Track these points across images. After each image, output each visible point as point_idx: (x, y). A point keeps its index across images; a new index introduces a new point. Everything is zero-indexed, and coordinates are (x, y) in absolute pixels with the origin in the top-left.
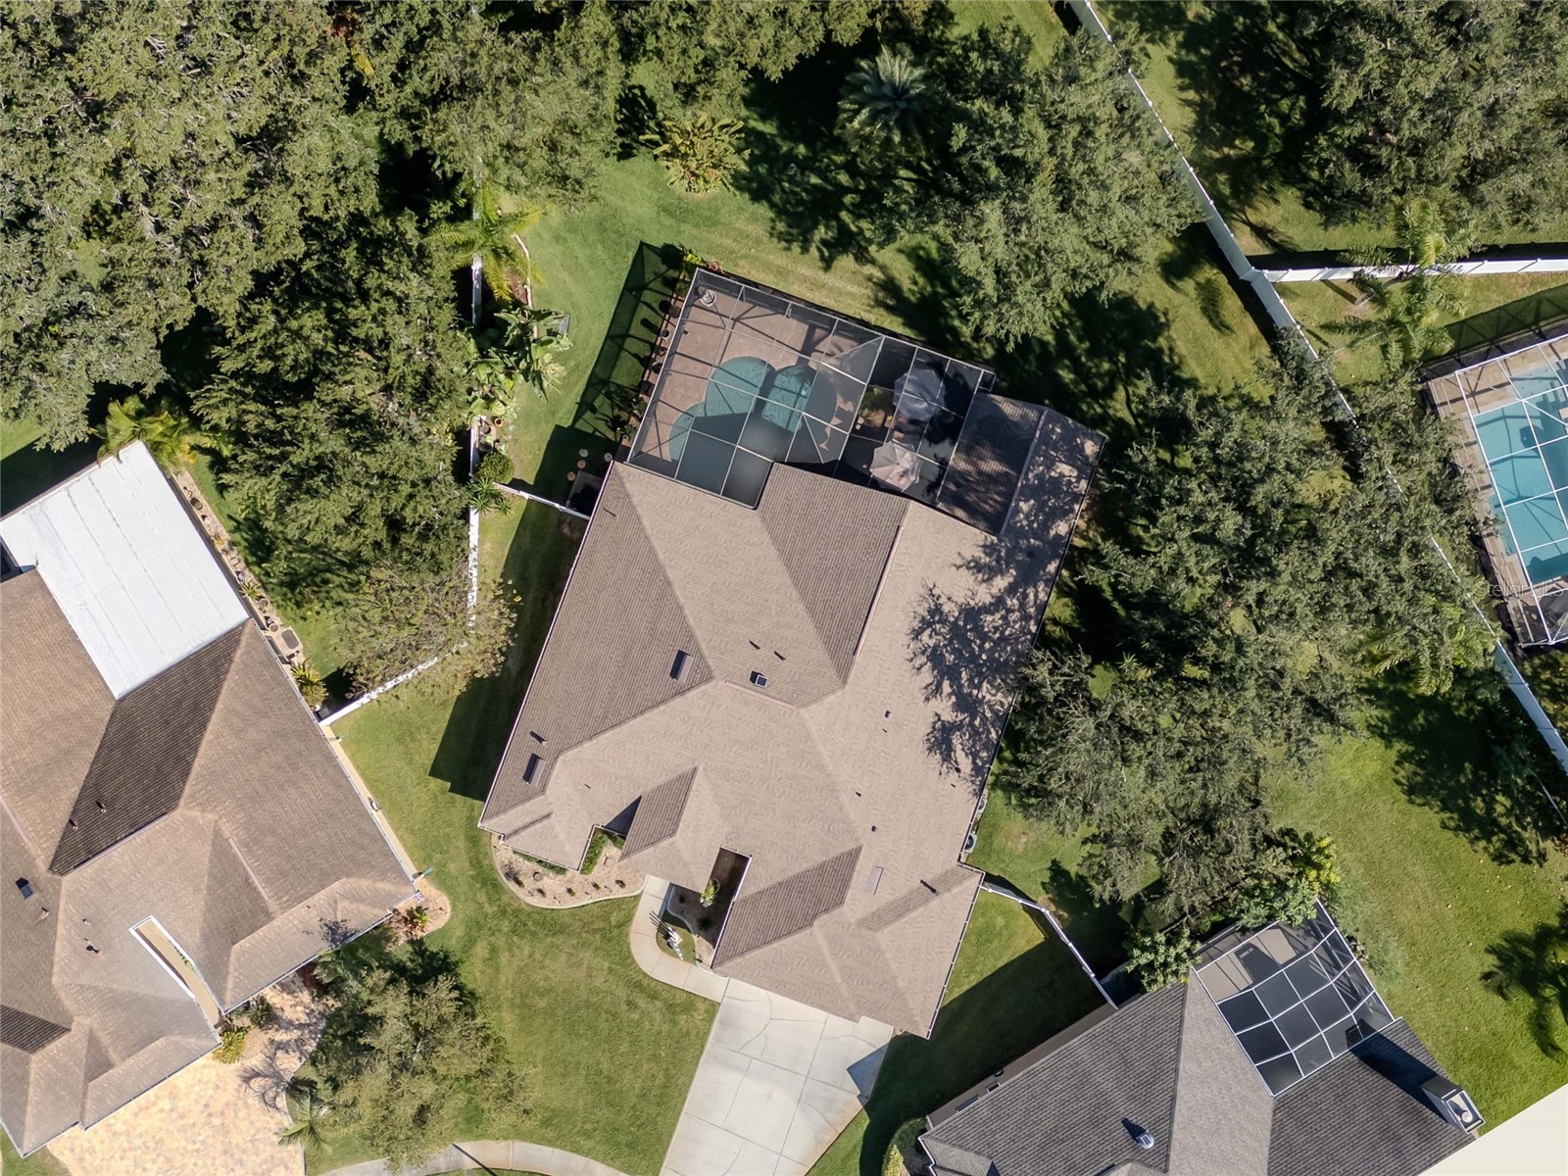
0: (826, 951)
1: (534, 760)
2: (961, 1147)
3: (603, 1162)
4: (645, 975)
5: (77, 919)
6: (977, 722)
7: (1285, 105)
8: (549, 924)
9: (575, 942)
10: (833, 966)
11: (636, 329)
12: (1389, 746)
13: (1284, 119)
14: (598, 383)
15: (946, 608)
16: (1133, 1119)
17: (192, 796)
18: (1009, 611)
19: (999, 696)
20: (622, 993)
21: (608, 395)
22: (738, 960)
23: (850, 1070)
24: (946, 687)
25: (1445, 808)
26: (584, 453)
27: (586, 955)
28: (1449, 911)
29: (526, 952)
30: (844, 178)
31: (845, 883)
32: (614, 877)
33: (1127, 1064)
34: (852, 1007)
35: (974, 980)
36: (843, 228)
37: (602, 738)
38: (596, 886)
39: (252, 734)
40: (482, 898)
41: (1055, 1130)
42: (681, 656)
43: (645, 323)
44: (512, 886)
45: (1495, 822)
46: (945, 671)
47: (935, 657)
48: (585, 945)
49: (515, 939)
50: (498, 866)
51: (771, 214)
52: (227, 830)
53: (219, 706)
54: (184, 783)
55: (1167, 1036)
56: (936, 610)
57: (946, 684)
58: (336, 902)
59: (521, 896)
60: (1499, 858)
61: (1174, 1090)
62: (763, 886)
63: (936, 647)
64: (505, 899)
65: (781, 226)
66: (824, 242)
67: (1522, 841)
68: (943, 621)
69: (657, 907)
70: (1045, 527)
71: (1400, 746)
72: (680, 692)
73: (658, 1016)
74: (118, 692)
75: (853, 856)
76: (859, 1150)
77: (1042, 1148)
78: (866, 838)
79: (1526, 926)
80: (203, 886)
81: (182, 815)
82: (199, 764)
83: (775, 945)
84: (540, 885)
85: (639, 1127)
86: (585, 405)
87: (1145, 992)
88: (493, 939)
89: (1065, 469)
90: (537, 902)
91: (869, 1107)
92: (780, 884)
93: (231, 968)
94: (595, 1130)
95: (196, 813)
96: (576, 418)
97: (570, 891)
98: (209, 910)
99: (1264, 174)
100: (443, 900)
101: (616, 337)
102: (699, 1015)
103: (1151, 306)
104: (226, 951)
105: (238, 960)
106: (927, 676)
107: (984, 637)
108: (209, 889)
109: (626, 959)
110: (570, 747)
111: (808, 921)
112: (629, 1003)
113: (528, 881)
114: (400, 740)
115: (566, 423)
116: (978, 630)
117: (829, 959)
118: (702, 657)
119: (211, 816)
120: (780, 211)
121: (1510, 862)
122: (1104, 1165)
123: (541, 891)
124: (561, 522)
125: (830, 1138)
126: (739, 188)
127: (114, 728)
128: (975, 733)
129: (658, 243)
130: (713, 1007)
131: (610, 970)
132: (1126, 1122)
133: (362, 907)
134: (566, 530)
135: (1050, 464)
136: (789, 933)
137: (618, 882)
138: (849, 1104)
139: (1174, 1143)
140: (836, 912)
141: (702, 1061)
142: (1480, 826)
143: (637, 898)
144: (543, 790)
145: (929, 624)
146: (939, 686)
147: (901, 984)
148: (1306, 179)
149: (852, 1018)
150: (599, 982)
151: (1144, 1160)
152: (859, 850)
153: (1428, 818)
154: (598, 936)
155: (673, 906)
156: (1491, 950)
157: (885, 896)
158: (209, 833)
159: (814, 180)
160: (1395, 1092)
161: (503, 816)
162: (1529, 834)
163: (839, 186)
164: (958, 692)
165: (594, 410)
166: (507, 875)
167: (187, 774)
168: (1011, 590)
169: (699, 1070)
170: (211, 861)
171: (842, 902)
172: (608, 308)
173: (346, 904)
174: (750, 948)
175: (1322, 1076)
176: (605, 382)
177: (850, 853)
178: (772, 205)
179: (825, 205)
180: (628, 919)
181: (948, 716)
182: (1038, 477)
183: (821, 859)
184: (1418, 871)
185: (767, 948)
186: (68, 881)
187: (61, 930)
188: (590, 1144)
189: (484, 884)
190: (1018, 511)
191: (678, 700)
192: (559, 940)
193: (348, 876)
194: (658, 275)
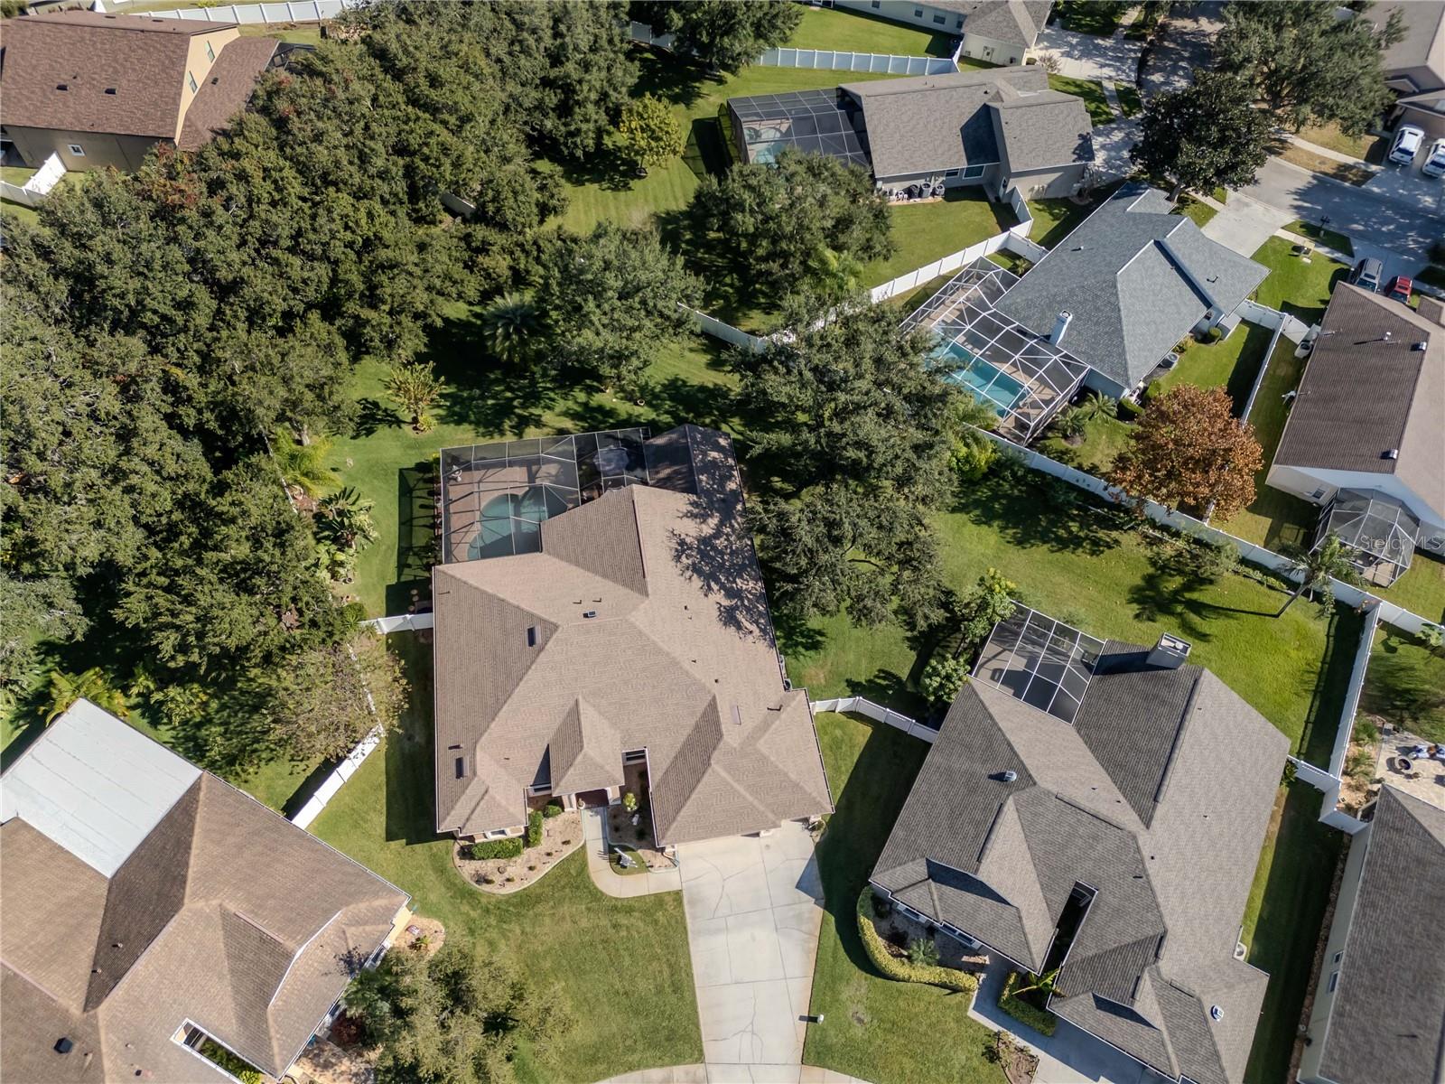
0: (729, 779)
1: (459, 762)
2: (900, 864)
3: (654, 1066)
4: (616, 899)
5: (120, 1045)
6: (746, 602)
7: (728, 280)
8: (526, 900)
9: (551, 903)
10: (741, 789)
11: (417, 512)
12: (990, 526)
13: (731, 286)
14: (404, 551)
15: (688, 540)
16: (994, 772)
17: (194, 894)
18: (727, 535)
19: (751, 584)
20: (604, 922)
21: (415, 554)
22: (674, 825)
23: (798, 886)
24: (715, 587)
25: (1045, 542)
26: (415, 592)
27: (565, 909)
28: (1092, 592)
29: (518, 931)
30: (509, 394)
31: (717, 724)
32: (559, 841)
33: (968, 747)
34: (771, 816)
35: (845, 778)
36: (519, 416)
37: (501, 714)
38: (549, 854)
39: (231, 840)
40: (465, 908)
41: (952, 811)
42: (531, 632)
43: (422, 506)
44: (485, 888)
45: (1078, 537)
46: (709, 577)
47: (696, 569)
48: (560, 902)
49: (505, 926)
50: (468, 879)
51: (473, 427)
52: (232, 907)
53: (197, 830)
54: (184, 888)
55: (980, 716)
56: (682, 543)
57: (712, 584)
58: (344, 932)
59: (495, 891)
60: (1093, 553)
61: (1006, 739)
62: (665, 767)
63: (694, 564)
64: (484, 900)
65: (481, 430)
66: (512, 427)
67: (1100, 539)
68: (690, 548)
69: (600, 846)
70: (722, 485)
71: (996, 524)
72: (542, 649)
73: (641, 924)
74: (109, 875)
75: (713, 705)
76: (839, 942)
77: (951, 827)
78: (715, 689)
79: (1138, 581)
80: (226, 971)
81: (189, 910)
82: (191, 873)
83: (693, 796)
84: (506, 875)
85: (669, 1018)
86: (402, 566)
87: (949, 704)
88: (487, 935)
89: (714, 454)
90: (510, 889)
91: (827, 907)
92: (676, 757)
93: (272, 1032)
94: (635, 1042)
95: (201, 904)
96: (399, 575)
97: (531, 868)
98: (237, 992)
99: (737, 310)
100: (436, 924)
101: (406, 523)
102: (670, 907)
103: (716, 385)
104: (262, 1018)
105: (275, 1021)
106: (697, 582)
107: (722, 553)
108: (233, 971)
109: (596, 895)
110: (481, 735)
111: (707, 764)
112: (614, 926)
113: (497, 878)
114: (356, 826)
115: (394, 581)
116: (714, 548)
117: (736, 785)
118: (545, 621)
119: (215, 902)
120: (477, 423)
121: (1102, 552)
122: (996, 807)
123: (508, 880)
124: (416, 638)
125: (814, 945)
126: (447, 423)
127: (113, 895)
128: (748, 610)
129: (412, 465)
130: (677, 896)
131: (589, 909)
132: (991, 777)
133: (368, 928)
134: (422, 640)
135: (705, 454)
136: (698, 781)
137: (564, 843)
138: (812, 912)
139: (1028, 767)
140: (721, 745)
141: (690, 940)
142: (1074, 542)
143: (584, 847)
144: (475, 774)
145: (683, 551)
146: (709, 586)
147: (793, 776)
148: (760, 304)
149: (776, 826)
150: (584, 923)
151: (1017, 787)
152: (714, 698)
153: (1040, 551)
154: (567, 890)
155: (612, 839)
156: (1130, 602)
157: (749, 725)
158: (217, 919)
159: (490, 402)
160: (1135, 676)
161: (453, 813)
162: (1101, 534)
163: (507, 399)
164: (722, 586)
165: (409, 566)
166: (477, 882)
167: (185, 882)
168: (722, 523)
169: (692, 948)
170: (226, 945)
171: (722, 736)
172: (395, 509)
173: (353, 929)
174: (678, 811)
175: (1089, 696)
176: (410, 548)
177: (710, 705)
178: (470, 423)
179: (505, 410)
180: (584, 866)
181: (726, 603)
182: (702, 461)
183: (692, 722)
184: (1058, 579)
185: (689, 803)
186: (103, 1010)
187: (107, 1064)
188: (636, 1057)
189: (463, 897)
190: (701, 481)
191: (542, 654)
192: (539, 908)
193: (347, 905)
194: (418, 480)
